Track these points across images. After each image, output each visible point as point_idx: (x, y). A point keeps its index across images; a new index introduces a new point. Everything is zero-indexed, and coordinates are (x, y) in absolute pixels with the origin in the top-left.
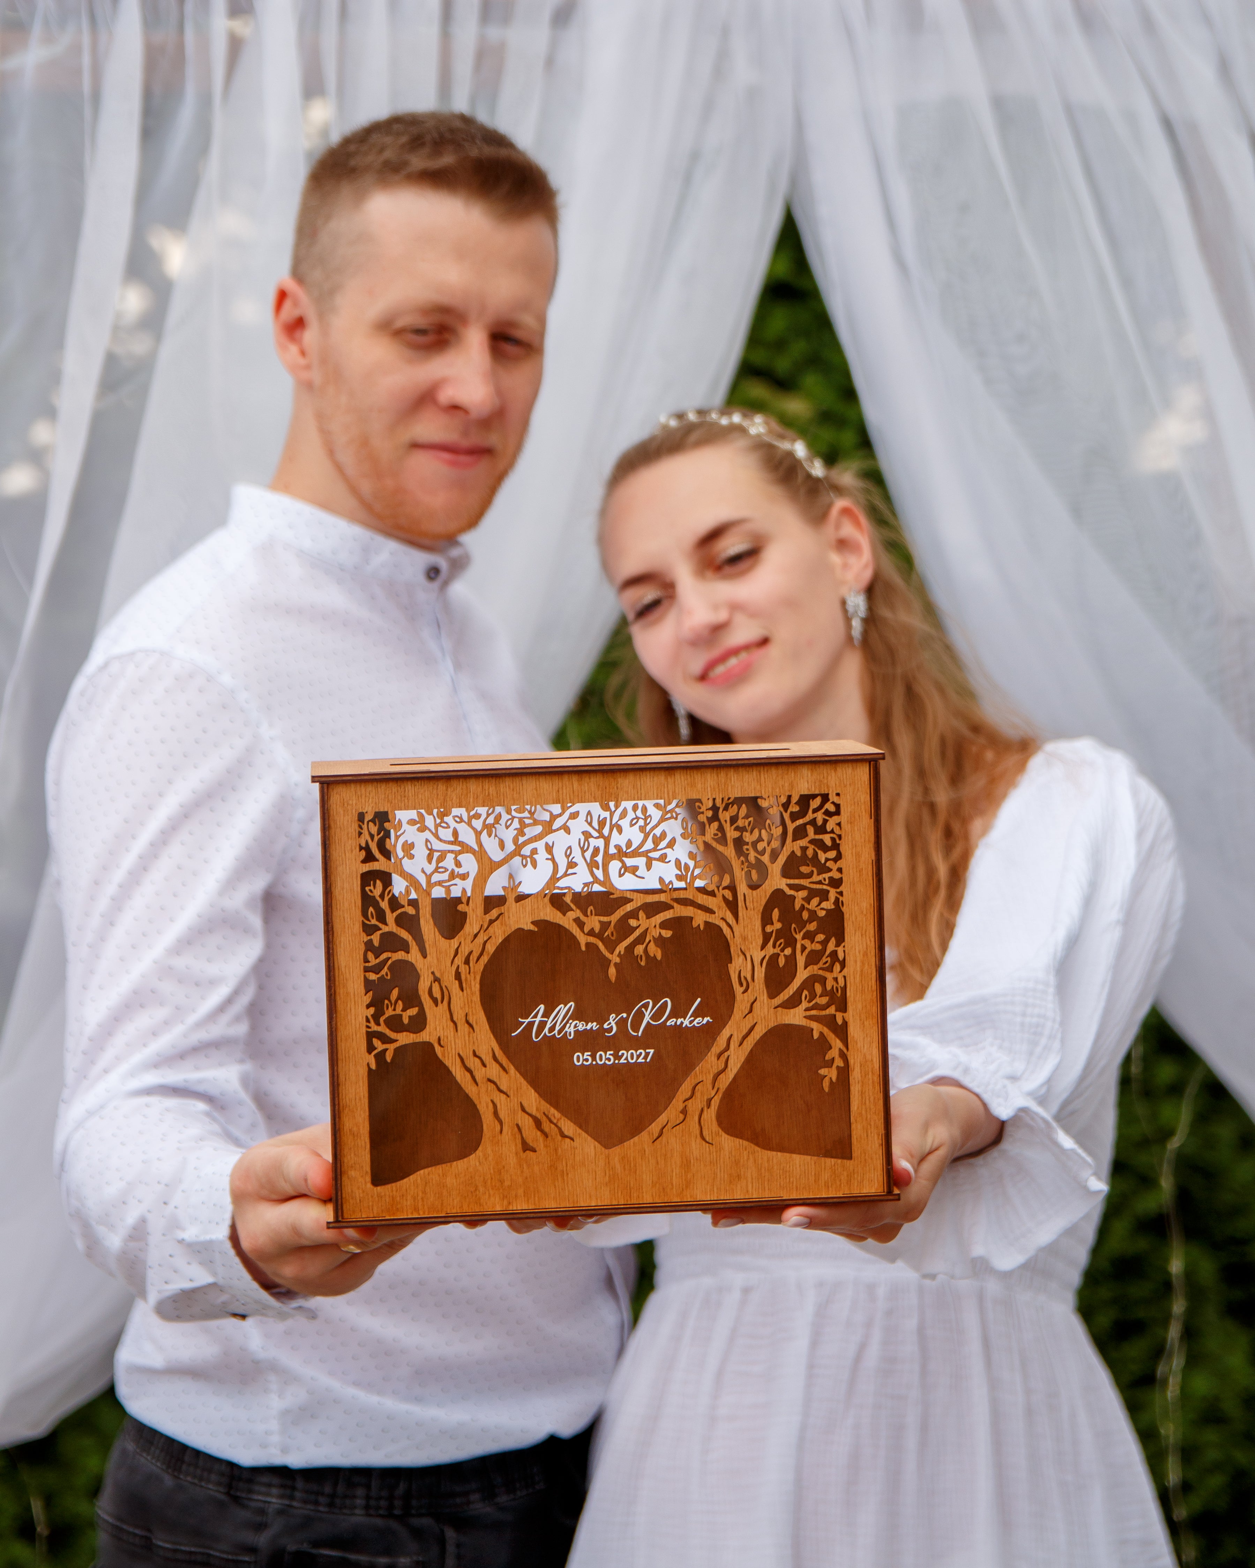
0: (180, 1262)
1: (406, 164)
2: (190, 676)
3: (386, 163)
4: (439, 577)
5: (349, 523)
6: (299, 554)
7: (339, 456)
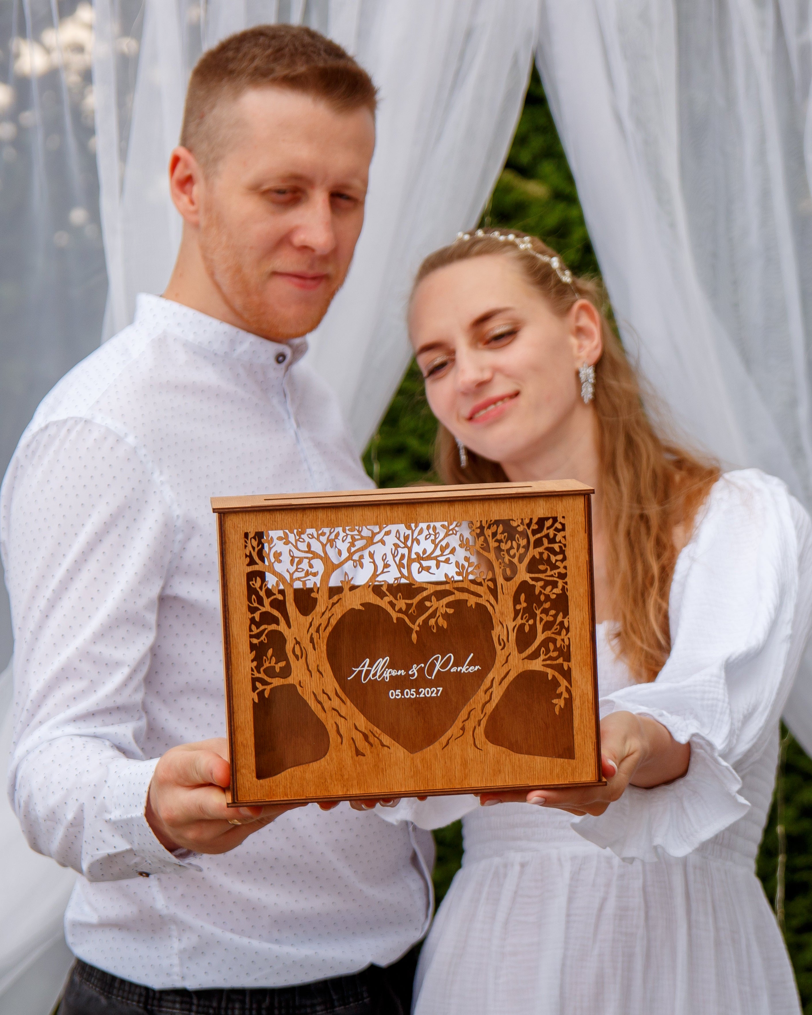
0: (107, 835)
1: (272, 71)
2: (105, 438)
3: (256, 69)
4: (285, 360)
5: (221, 322)
6: (185, 344)
7: (218, 277)
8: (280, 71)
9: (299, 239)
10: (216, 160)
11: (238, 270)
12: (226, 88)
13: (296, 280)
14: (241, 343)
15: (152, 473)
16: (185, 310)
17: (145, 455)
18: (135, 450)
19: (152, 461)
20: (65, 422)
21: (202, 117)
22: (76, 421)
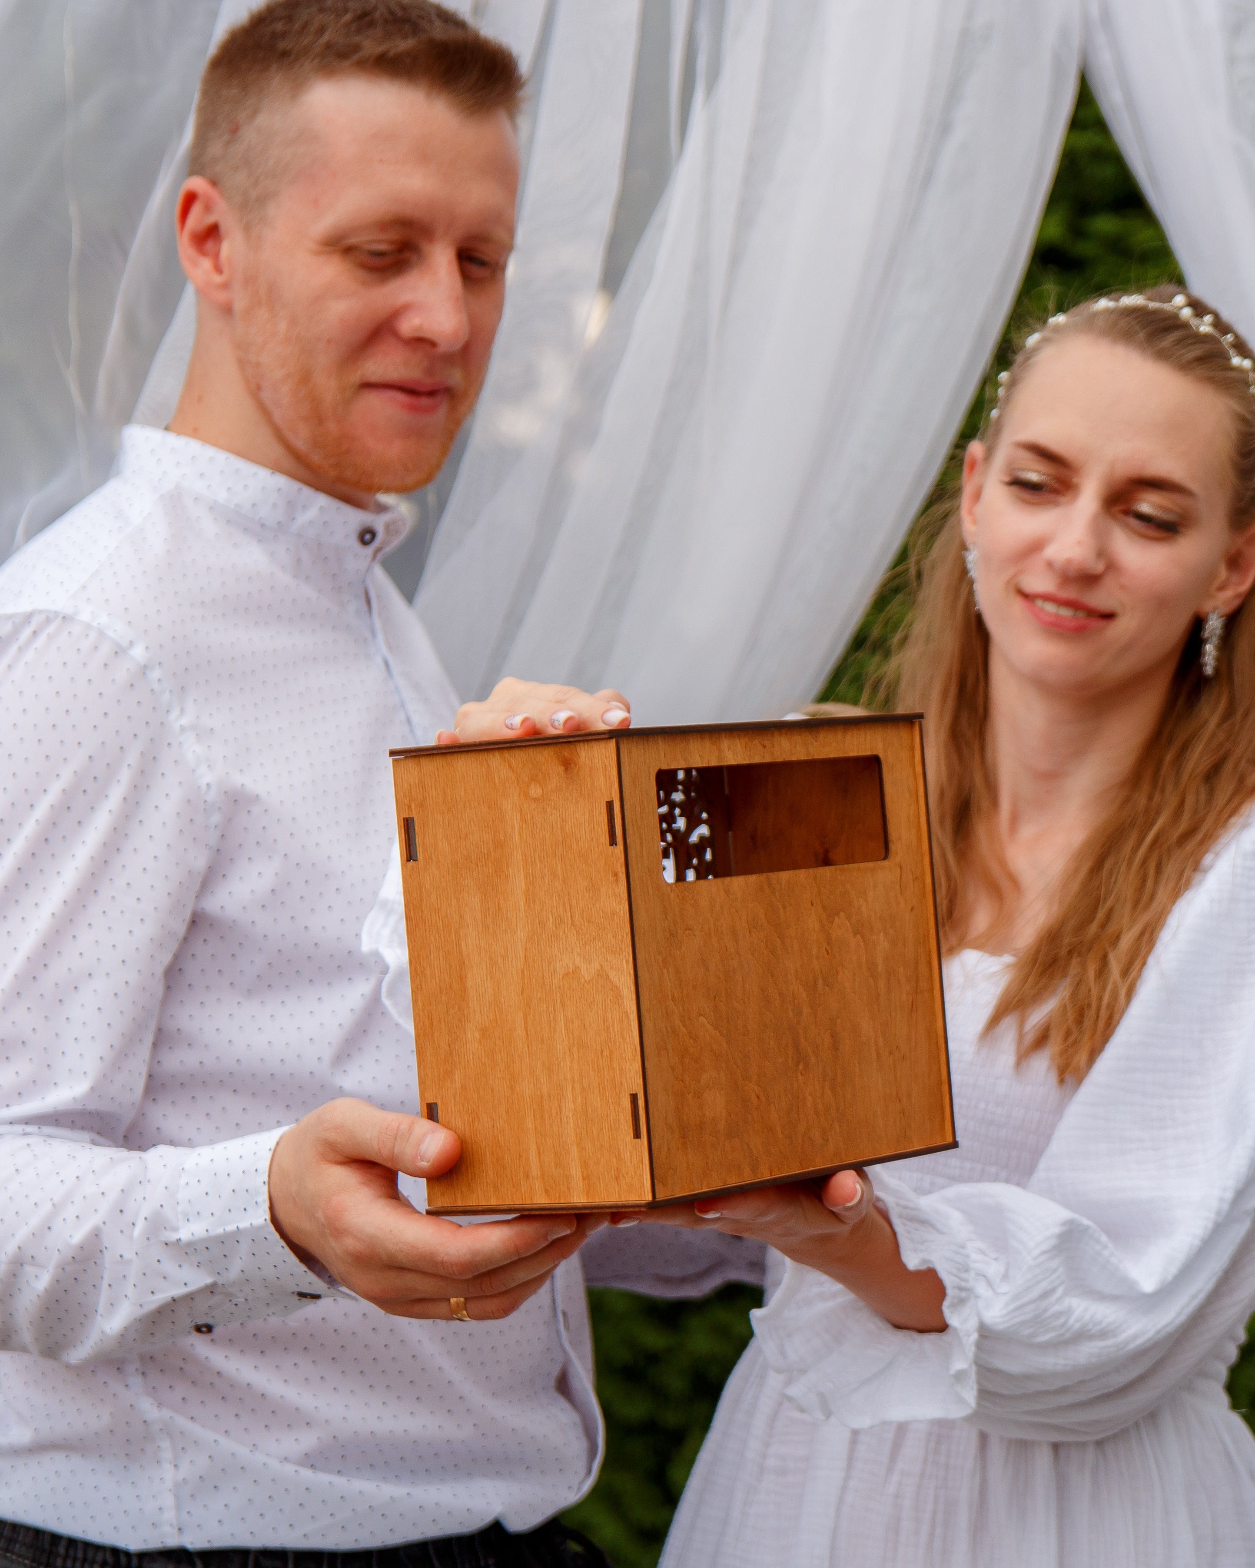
1: (357, 48)
2: (96, 647)
3: (328, 46)
4: (375, 539)
5: (273, 473)
6: (213, 508)
7: (267, 396)
8: (371, 46)
9: (408, 326)
10: (263, 200)
11: (305, 378)
12: (277, 80)
13: (401, 397)
14: (304, 507)
15: (168, 711)
16: (210, 452)
17: (159, 680)
18: (144, 669)
19: (171, 691)
20: (28, 617)
21: (235, 130)
22: (48, 617)
